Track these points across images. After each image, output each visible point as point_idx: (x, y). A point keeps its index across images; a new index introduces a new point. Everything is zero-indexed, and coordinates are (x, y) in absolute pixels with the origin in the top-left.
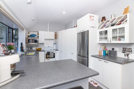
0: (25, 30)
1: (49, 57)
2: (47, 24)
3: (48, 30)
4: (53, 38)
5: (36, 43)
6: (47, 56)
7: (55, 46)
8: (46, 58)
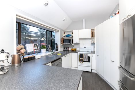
0: (59, 31)
1: (81, 60)
2: (83, 20)
3: (84, 28)
4: (90, 36)
5: (70, 44)
6: (80, 59)
7: (92, 46)
8: (79, 61)
